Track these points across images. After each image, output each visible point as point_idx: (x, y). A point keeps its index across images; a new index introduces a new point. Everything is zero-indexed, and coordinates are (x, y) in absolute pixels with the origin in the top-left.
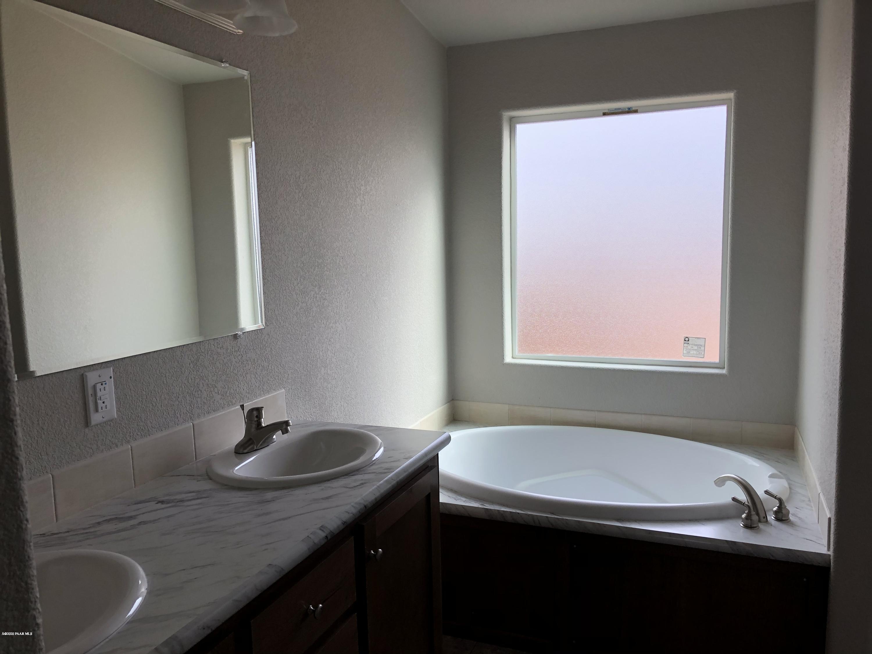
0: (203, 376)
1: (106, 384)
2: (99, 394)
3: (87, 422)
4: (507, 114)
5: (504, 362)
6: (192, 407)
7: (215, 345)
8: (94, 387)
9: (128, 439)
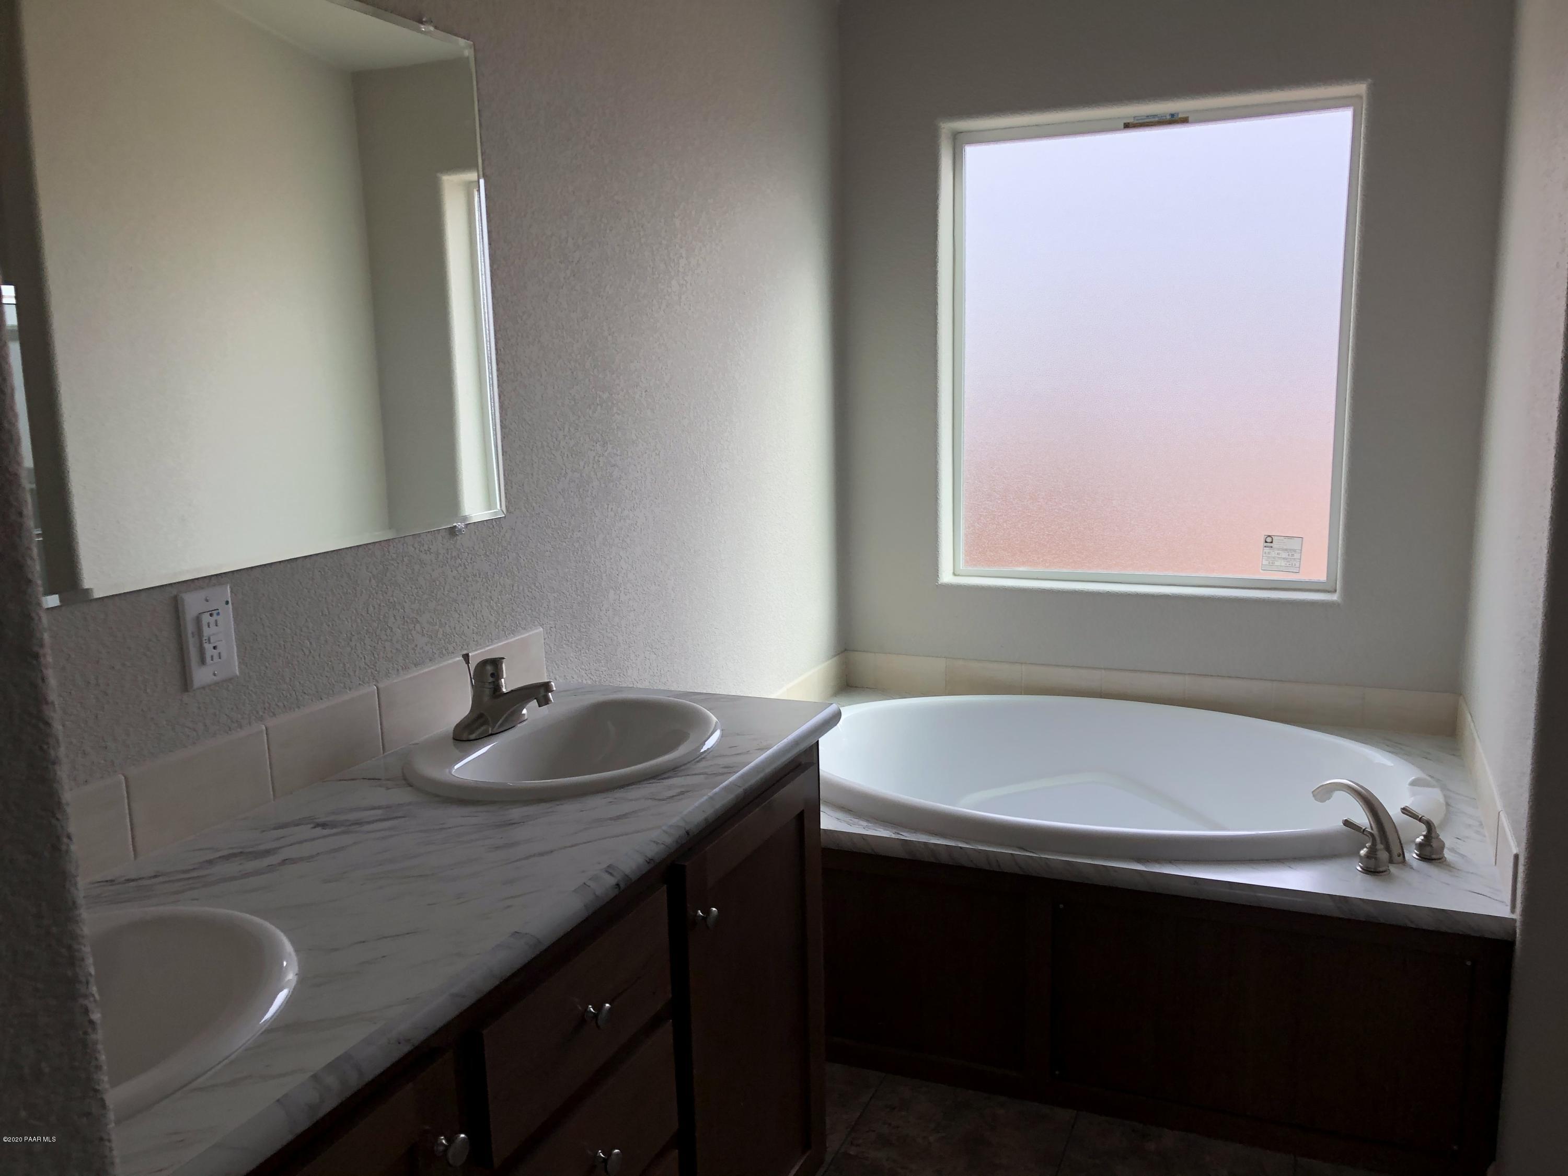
0: (395, 602)
1: (218, 614)
2: (206, 632)
3: (186, 683)
4: (947, 127)
5: (938, 583)
6: (374, 657)
7: (416, 545)
8: (198, 620)
9: (261, 713)
